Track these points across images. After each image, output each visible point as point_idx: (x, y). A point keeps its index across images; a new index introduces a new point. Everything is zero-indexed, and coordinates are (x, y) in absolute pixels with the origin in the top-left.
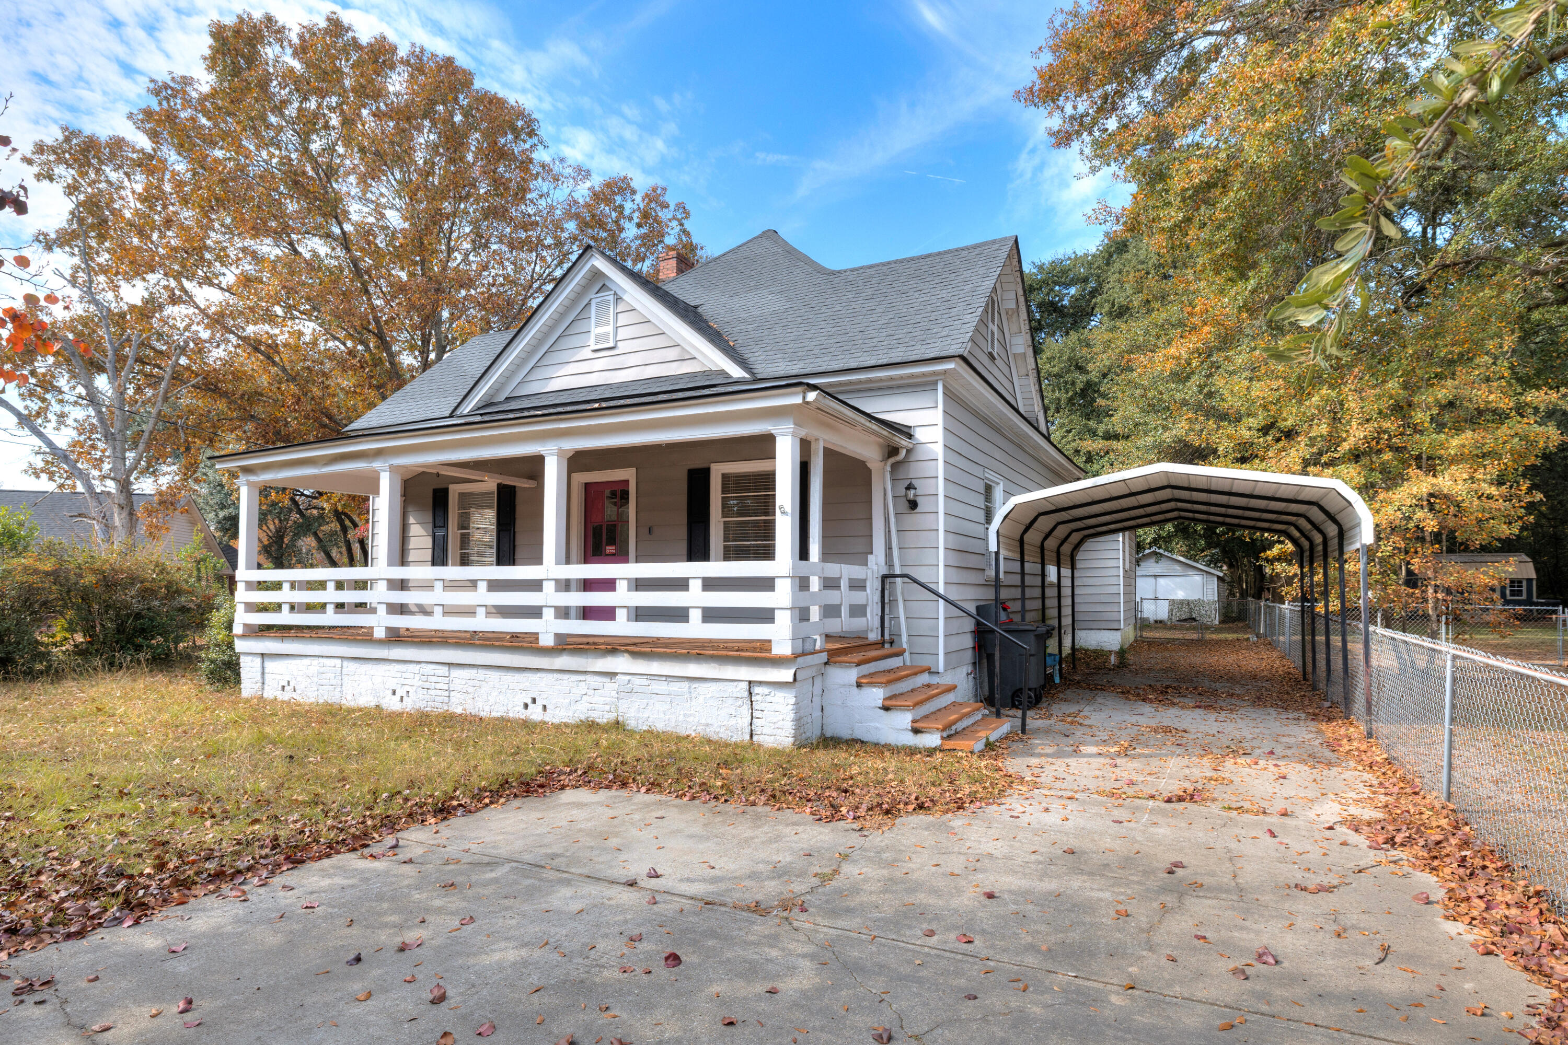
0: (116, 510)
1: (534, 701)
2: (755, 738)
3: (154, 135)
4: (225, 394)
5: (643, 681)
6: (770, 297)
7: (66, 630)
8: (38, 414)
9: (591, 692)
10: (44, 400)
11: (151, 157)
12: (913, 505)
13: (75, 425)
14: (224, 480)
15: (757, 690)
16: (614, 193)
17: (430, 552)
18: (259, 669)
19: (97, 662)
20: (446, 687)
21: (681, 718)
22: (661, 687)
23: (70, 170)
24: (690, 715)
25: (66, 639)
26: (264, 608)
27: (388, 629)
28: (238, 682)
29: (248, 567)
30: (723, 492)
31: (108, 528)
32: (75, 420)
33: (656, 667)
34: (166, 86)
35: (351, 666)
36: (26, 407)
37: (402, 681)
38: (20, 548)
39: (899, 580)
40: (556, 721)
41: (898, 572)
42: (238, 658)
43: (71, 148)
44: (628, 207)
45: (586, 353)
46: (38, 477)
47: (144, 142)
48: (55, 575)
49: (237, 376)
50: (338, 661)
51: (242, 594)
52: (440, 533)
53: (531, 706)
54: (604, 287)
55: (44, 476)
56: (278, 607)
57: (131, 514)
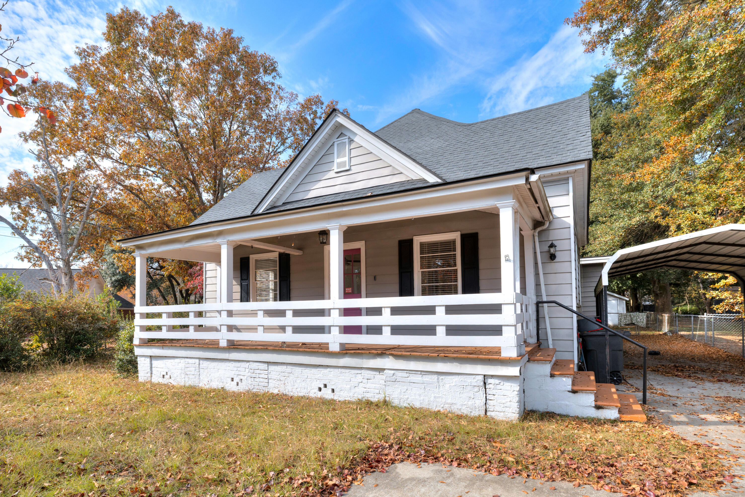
0: (63, 275)
1: (325, 386)
2: (488, 414)
3: (78, 80)
4: (115, 216)
5: (404, 374)
6: (432, 141)
7: (39, 342)
8: (22, 228)
9: (365, 381)
10: (25, 221)
11: (77, 91)
12: (553, 257)
13: (41, 233)
14: (115, 261)
15: (489, 381)
16: (311, 105)
17: (239, 294)
18: (149, 365)
19: (56, 360)
20: (266, 377)
21: (432, 399)
22: (417, 378)
23: (36, 99)
24: (439, 397)
25: (39, 347)
26: (149, 329)
27: (228, 341)
28: (136, 372)
29: (141, 305)
30: (421, 254)
31: (59, 285)
32: (41, 231)
33: (413, 365)
34: (84, 51)
35: (205, 364)
36: (16, 224)
37: (237, 373)
38: (13, 297)
39: (545, 305)
40: (342, 399)
41: (545, 299)
42: (137, 358)
43: (36, 88)
44: (319, 111)
45: (332, 174)
46: (23, 260)
47: (73, 85)
48: (32, 311)
49: (122, 206)
50: (197, 361)
51: (138, 321)
52: (244, 283)
53: (323, 389)
54: (342, 134)
55: (26, 260)
56: (159, 328)
57: (71, 277)
